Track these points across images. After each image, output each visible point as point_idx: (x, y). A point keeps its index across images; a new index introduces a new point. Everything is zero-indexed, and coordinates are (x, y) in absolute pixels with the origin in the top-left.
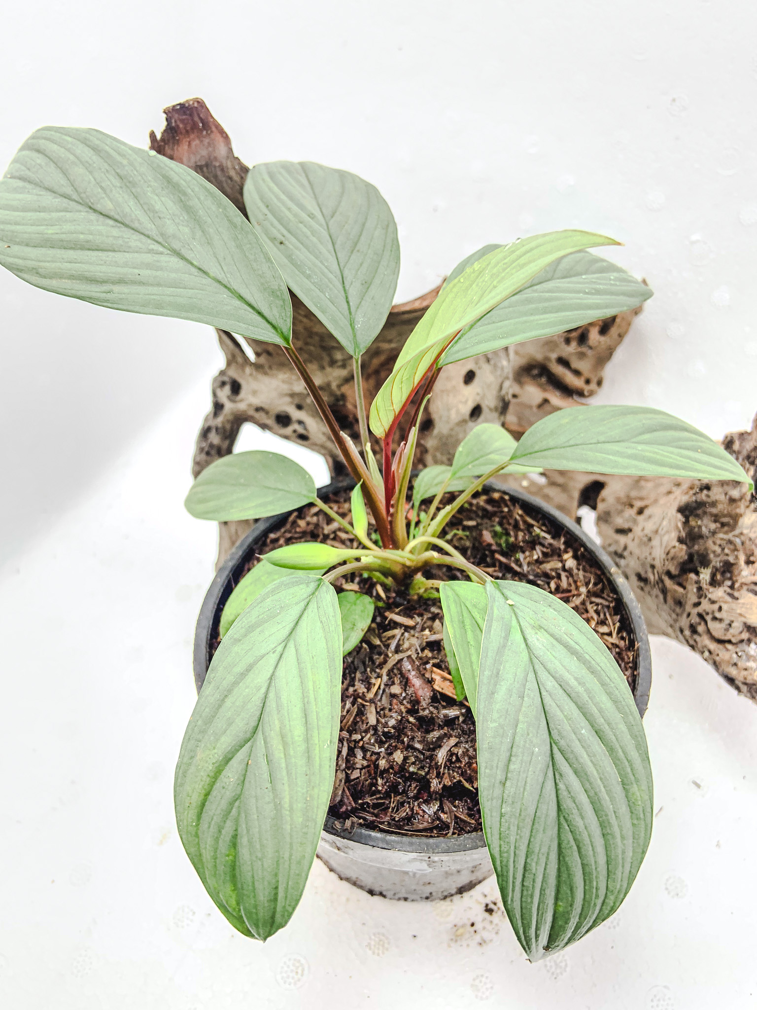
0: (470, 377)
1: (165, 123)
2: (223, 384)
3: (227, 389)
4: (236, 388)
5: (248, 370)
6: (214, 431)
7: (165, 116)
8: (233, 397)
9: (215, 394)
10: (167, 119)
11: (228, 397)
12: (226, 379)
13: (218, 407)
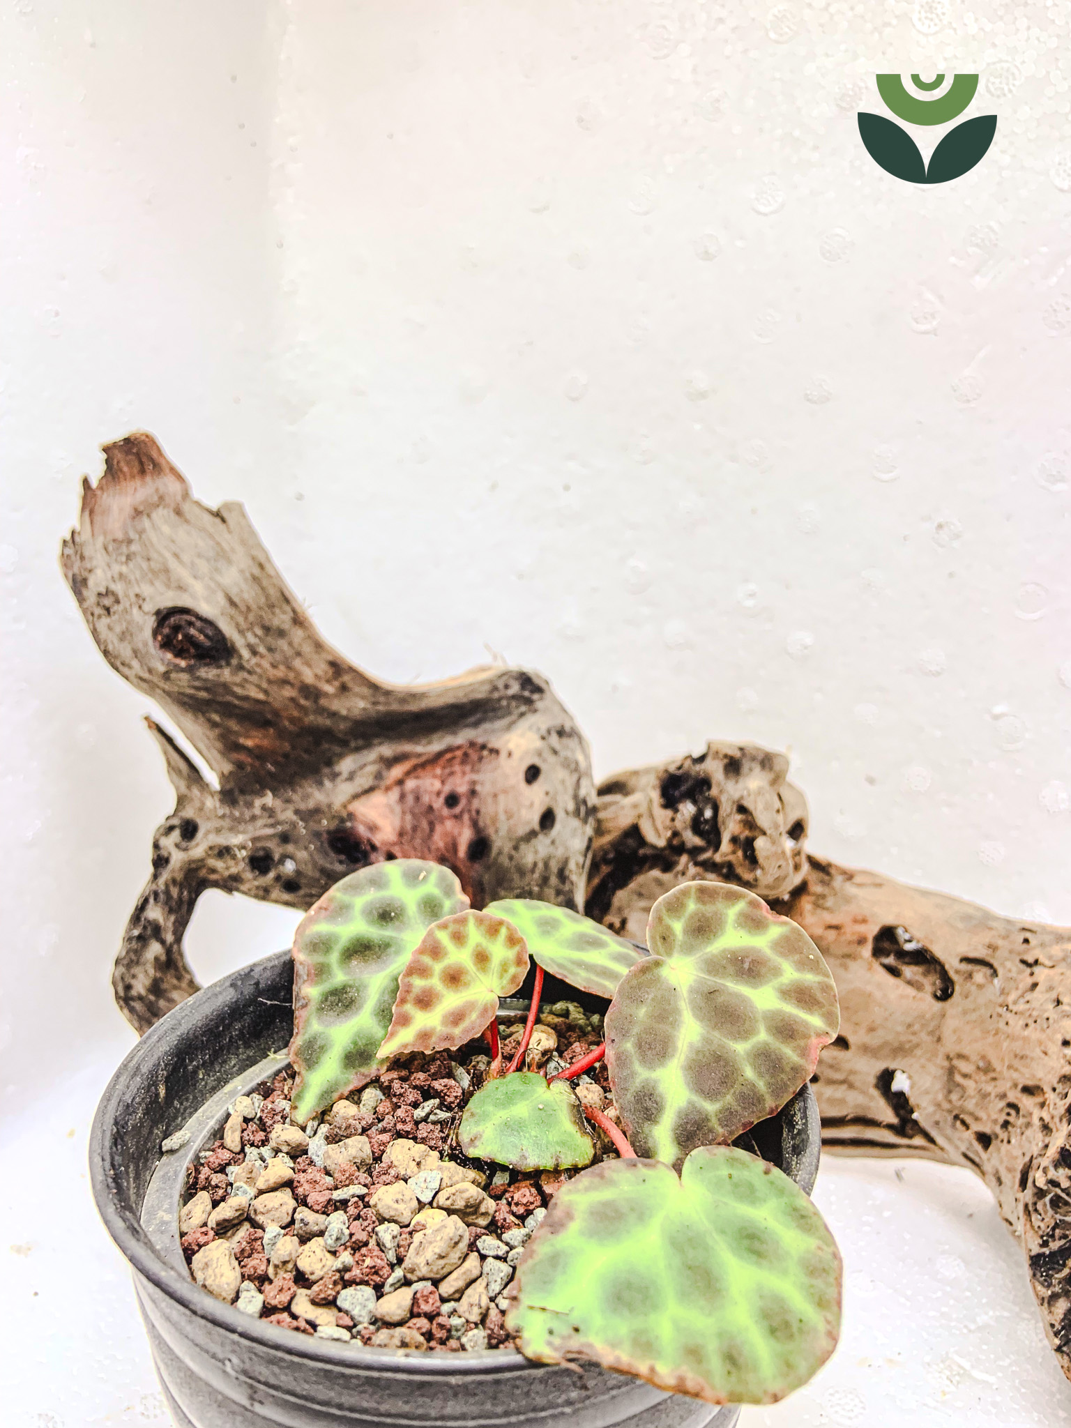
0: (533, 774)
1: (104, 467)
2: (171, 829)
3: (176, 835)
4: (189, 830)
5: (209, 803)
6: (152, 901)
7: (104, 456)
8: (184, 844)
9: (156, 846)
10: (107, 461)
11: (177, 846)
12: (176, 821)
13: (160, 863)
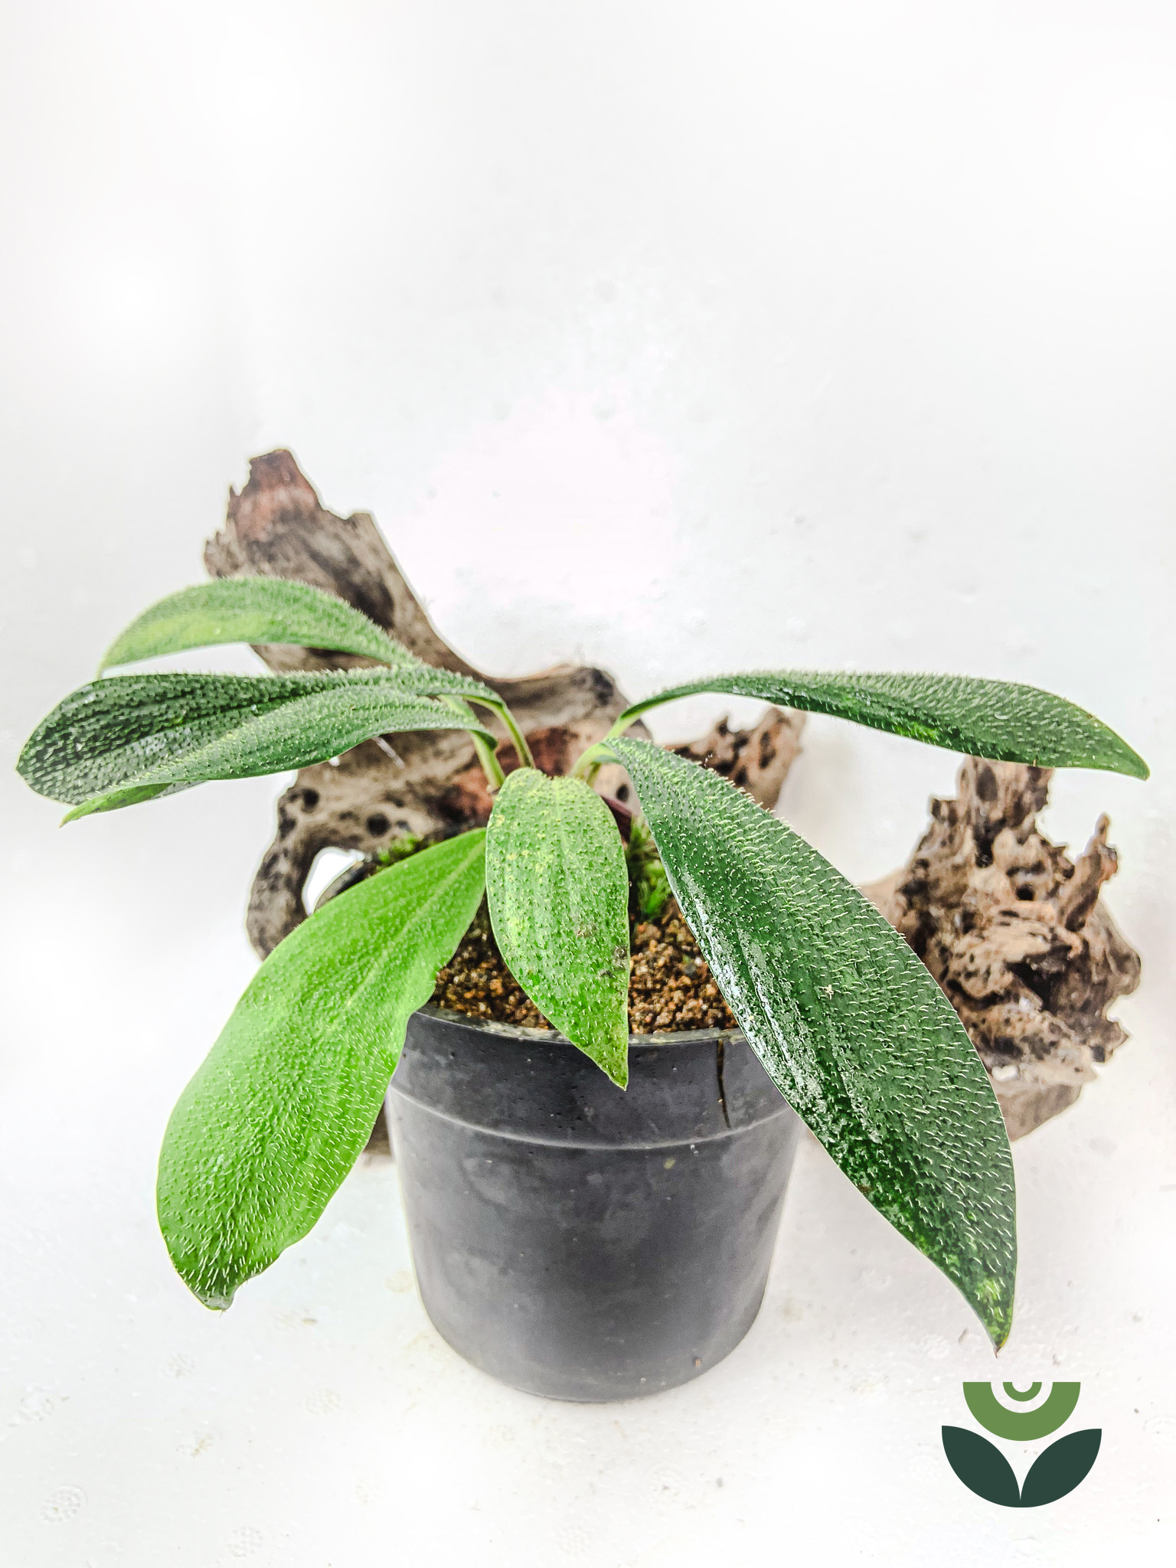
1: (249, 477)
2: (294, 799)
3: (300, 802)
4: (311, 799)
5: (327, 775)
6: (282, 857)
7: (249, 467)
8: (309, 810)
9: (282, 811)
10: (251, 472)
11: (302, 811)
12: (297, 793)
13: (287, 826)
